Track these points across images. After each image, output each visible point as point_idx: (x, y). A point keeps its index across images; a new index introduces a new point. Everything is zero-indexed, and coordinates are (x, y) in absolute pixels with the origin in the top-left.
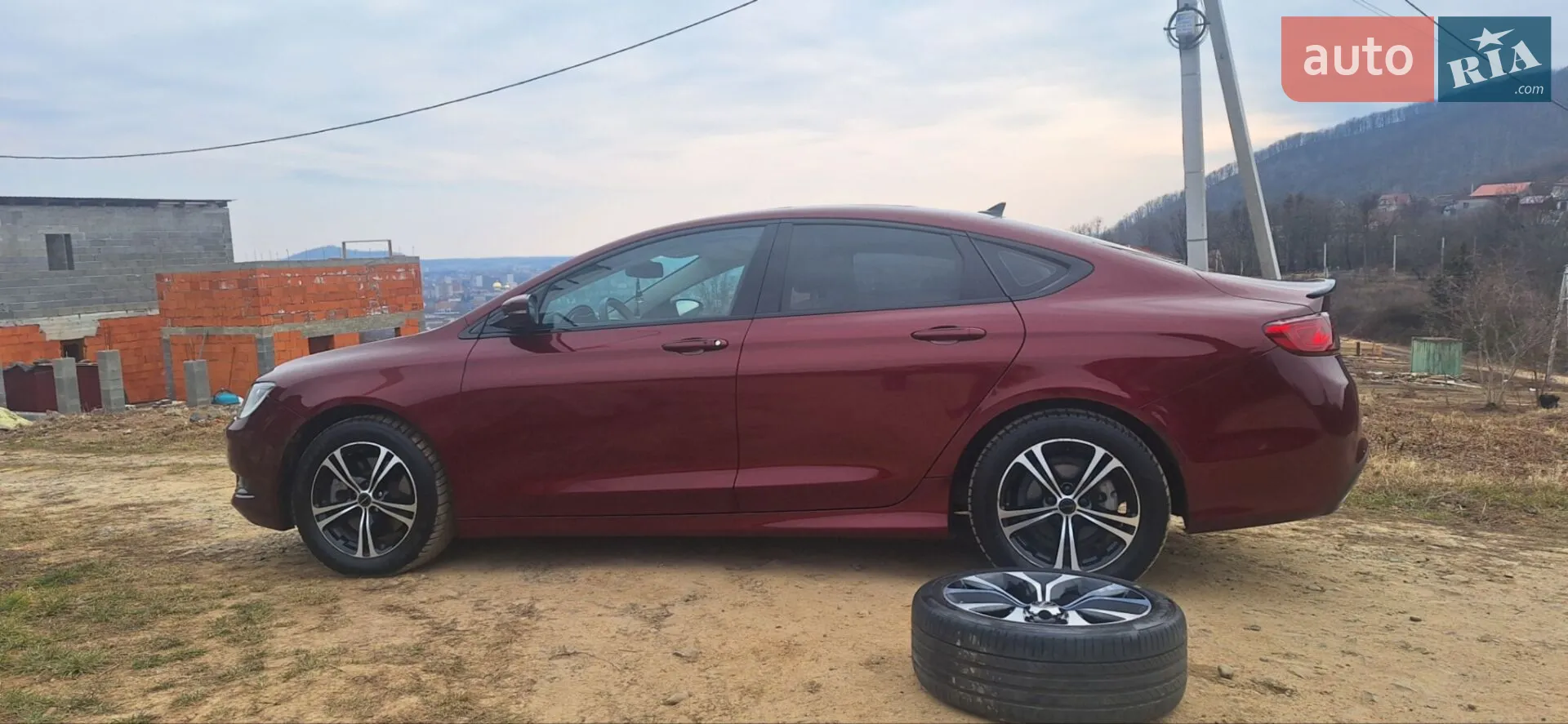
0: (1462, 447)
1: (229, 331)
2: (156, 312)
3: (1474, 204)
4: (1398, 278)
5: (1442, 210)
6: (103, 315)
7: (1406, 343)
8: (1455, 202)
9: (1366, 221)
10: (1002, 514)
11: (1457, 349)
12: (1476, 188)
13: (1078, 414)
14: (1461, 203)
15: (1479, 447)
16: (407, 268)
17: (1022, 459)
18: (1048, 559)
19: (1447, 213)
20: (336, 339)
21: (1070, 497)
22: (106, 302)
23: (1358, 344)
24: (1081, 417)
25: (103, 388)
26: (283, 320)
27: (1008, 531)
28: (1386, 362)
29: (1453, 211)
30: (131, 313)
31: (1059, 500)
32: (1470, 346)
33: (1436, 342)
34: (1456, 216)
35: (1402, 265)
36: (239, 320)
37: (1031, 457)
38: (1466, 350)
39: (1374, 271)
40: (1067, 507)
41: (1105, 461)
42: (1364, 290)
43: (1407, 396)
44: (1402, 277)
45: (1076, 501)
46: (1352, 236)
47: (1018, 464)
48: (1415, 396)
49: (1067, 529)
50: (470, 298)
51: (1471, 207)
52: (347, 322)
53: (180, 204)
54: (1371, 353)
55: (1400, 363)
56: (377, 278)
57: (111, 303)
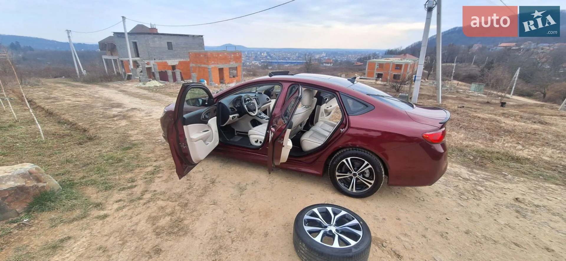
0: (477, 129)
1: (203, 66)
2: (189, 60)
3: (499, 48)
4: (473, 66)
5: (489, 49)
6: (179, 60)
7: (471, 83)
8: (493, 47)
9: (469, 51)
10: (337, 174)
11: (483, 87)
12: (501, 44)
13: (362, 151)
14: (495, 47)
15: (482, 129)
16: (239, 53)
17: (344, 161)
18: (348, 186)
19: (490, 50)
20: (224, 69)
21: (356, 173)
22: (180, 57)
23: (458, 83)
24: (362, 152)
25: (177, 78)
26: (213, 64)
27: (338, 178)
28: (464, 87)
29: (492, 50)
30: (185, 60)
31: (353, 173)
32: (487, 85)
33: (478, 84)
34: (493, 51)
35: (475, 63)
36: (204, 64)
37: (347, 161)
38: (485, 86)
39: (467, 64)
40: (355, 175)
41: (367, 165)
42: (464, 69)
43: (467, 97)
44: (474, 66)
45: (357, 174)
46: (464, 55)
47: (343, 162)
48: (469, 98)
49: (354, 180)
50: (257, 57)
51: (497, 49)
52: (226, 65)
53: (193, 36)
54: (461, 85)
55: (468, 88)
56: (232, 55)
57: (181, 57)
